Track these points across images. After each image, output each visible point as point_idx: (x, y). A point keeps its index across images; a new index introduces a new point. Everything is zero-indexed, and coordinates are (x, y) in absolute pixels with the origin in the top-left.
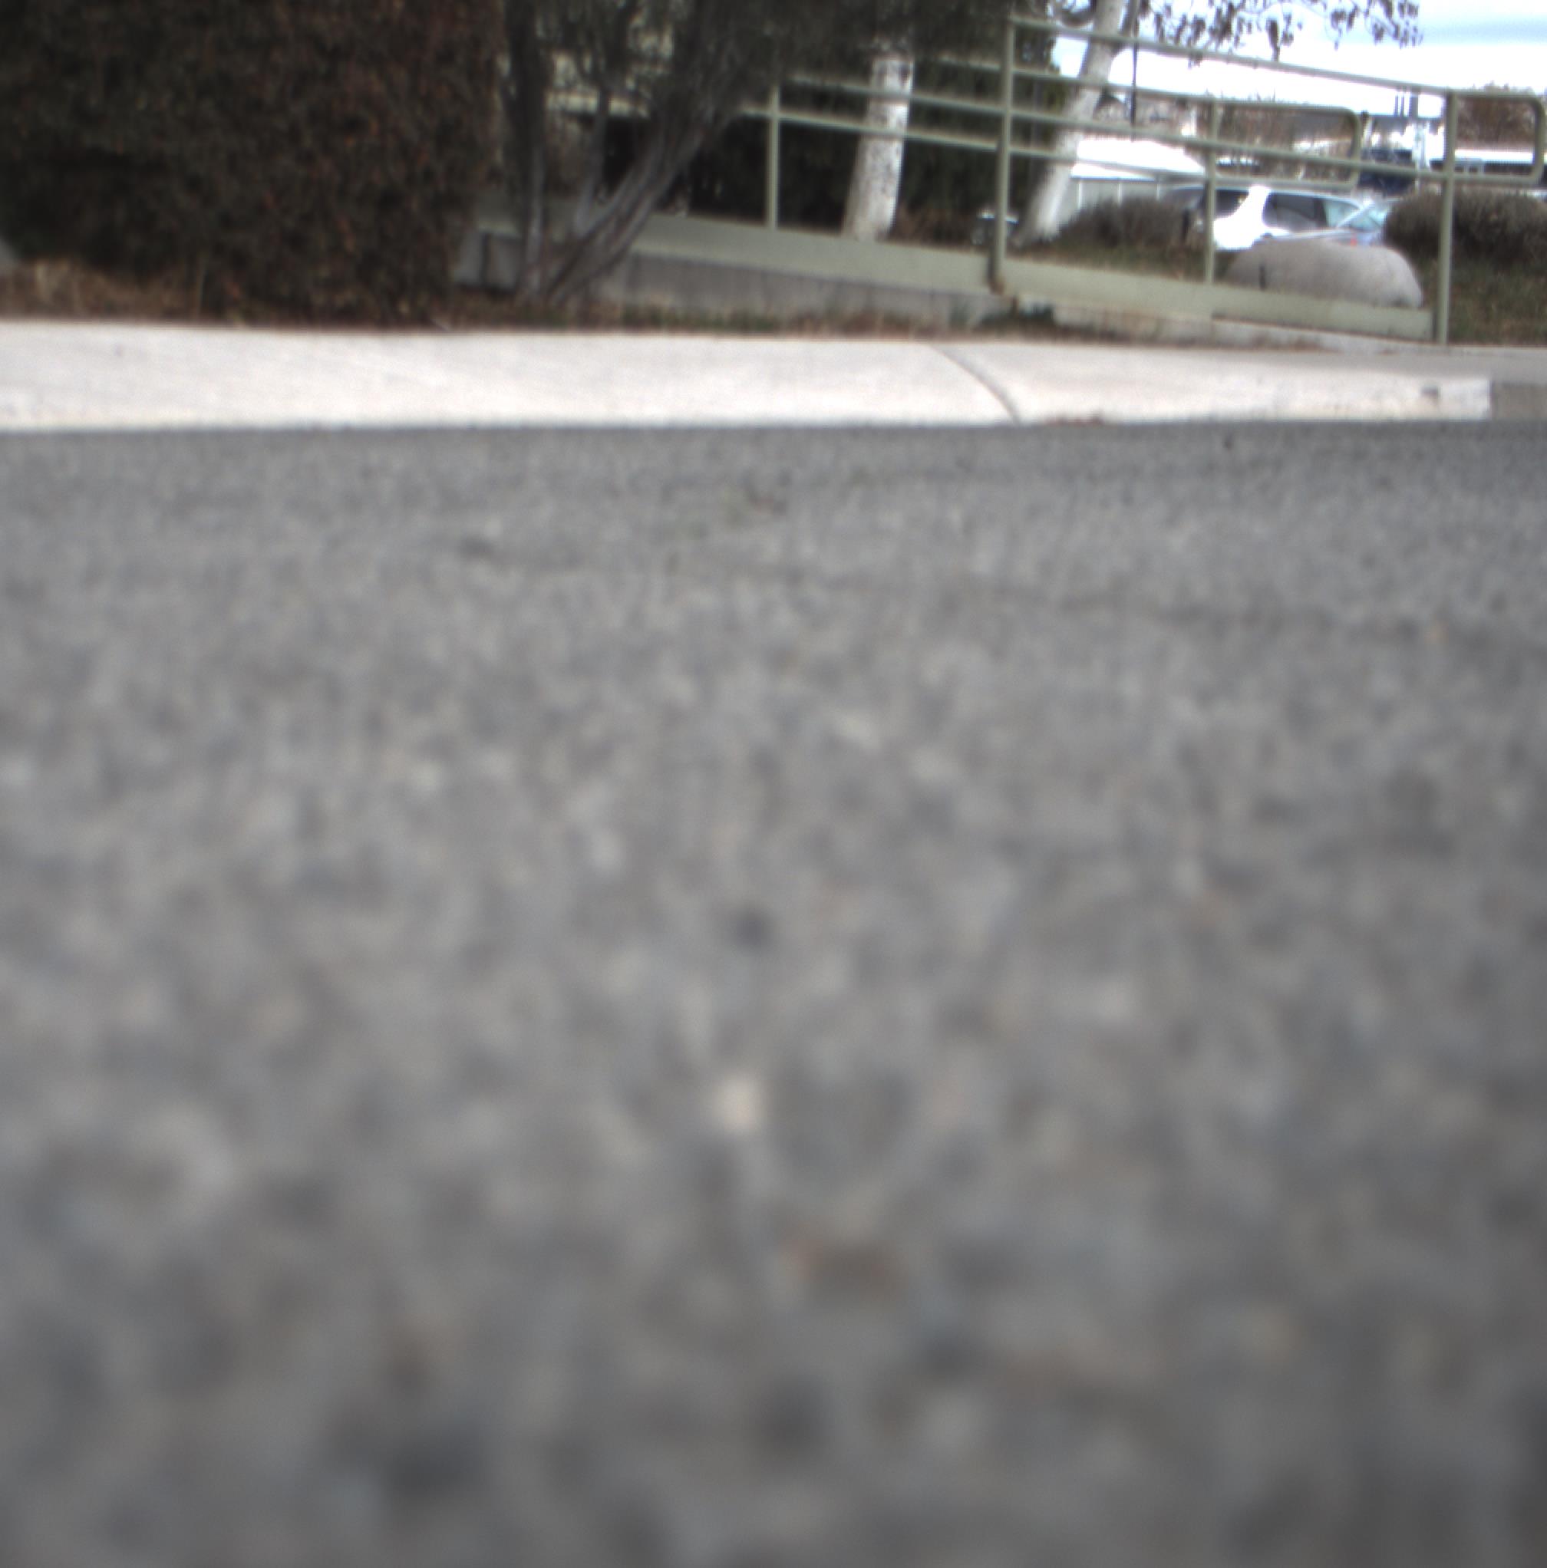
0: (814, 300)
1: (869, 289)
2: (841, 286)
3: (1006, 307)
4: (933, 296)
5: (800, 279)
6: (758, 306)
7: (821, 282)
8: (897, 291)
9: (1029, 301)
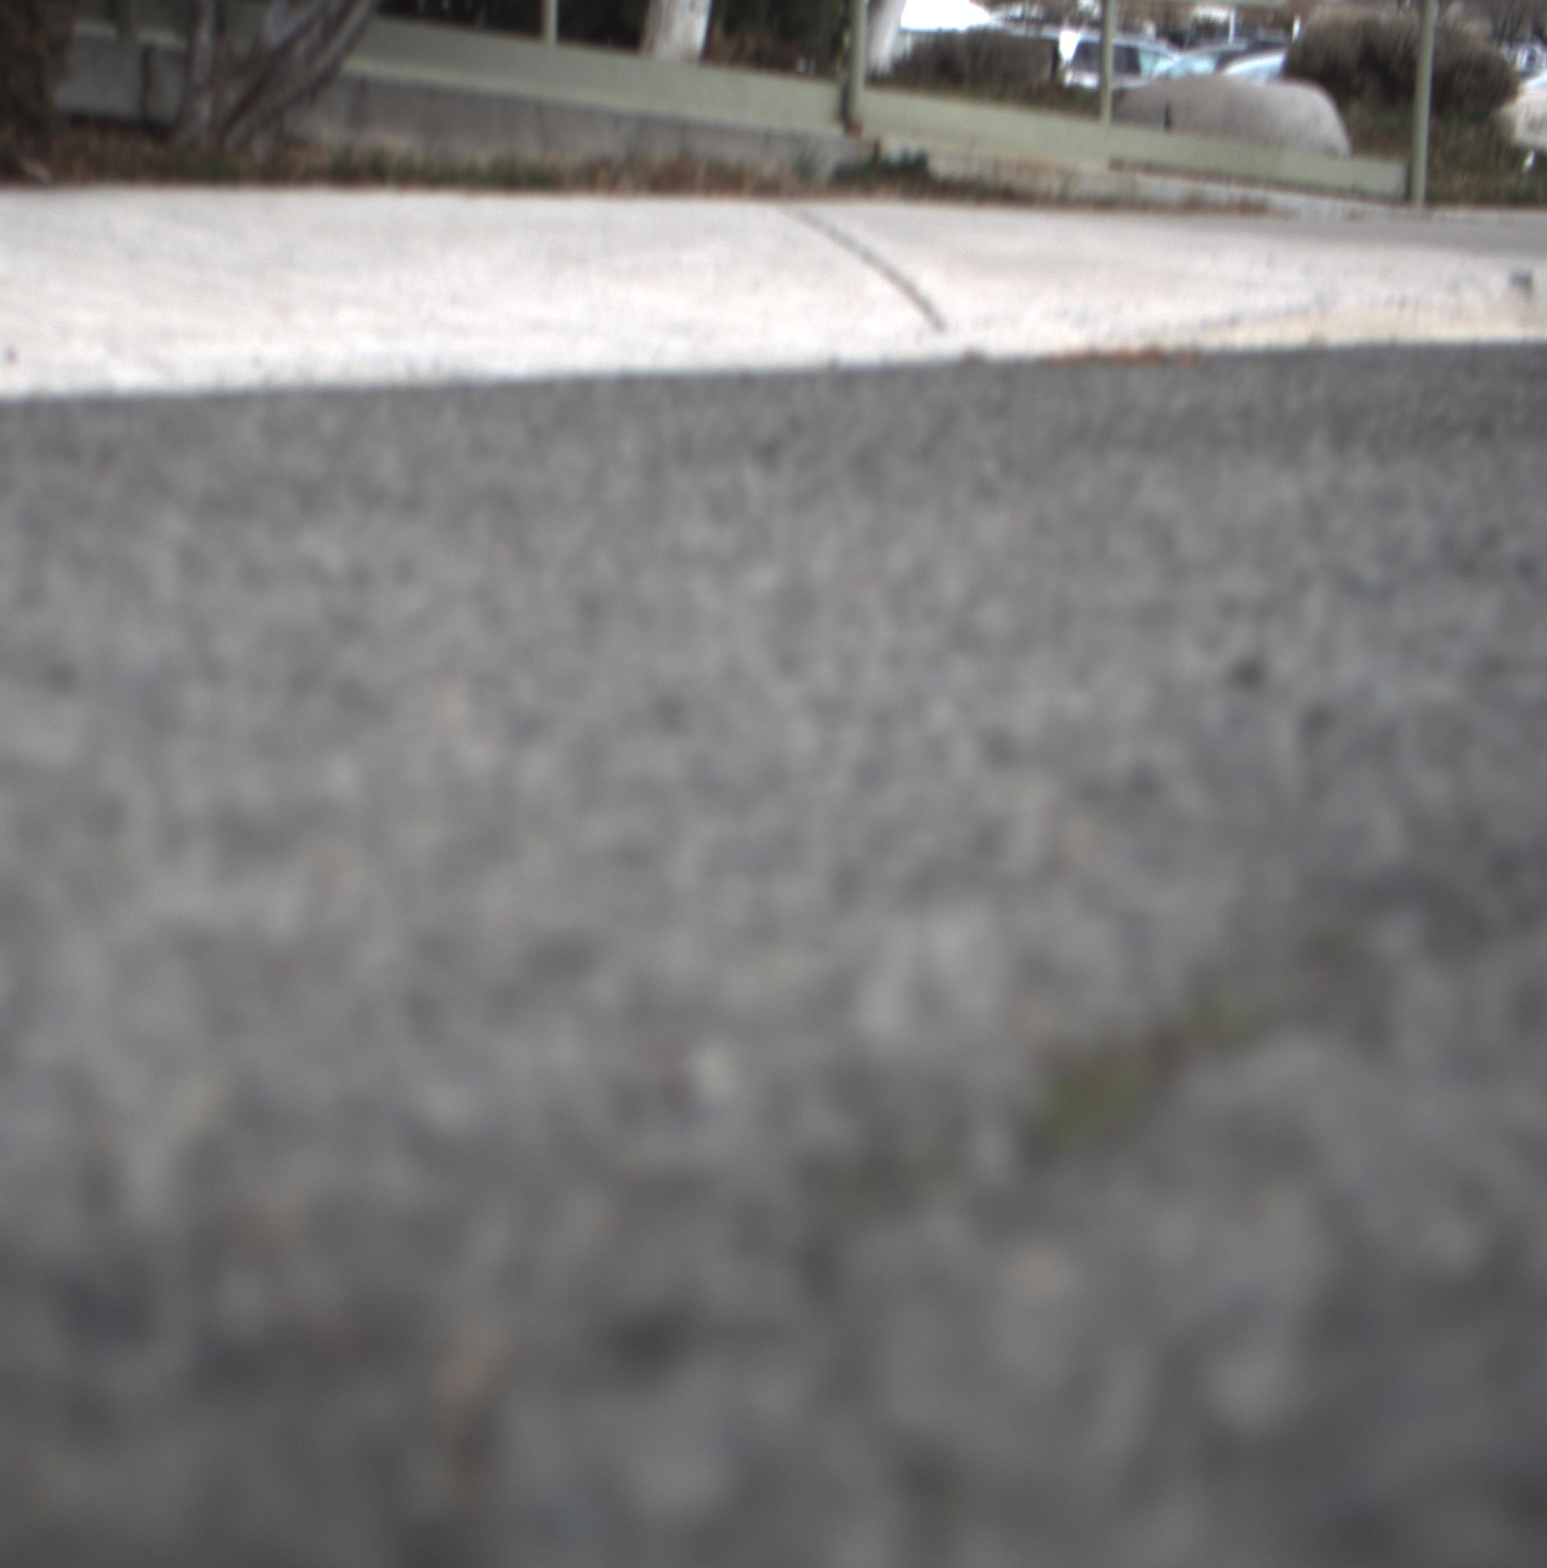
0: (608, 144)
1: (682, 128)
2: (645, 123)
3: (866, 154)
4: (768, 138)
5: (589, 115)
6: (530, 152)
7: (617, 119)
8: (721, 131)
9: (894, 147)
